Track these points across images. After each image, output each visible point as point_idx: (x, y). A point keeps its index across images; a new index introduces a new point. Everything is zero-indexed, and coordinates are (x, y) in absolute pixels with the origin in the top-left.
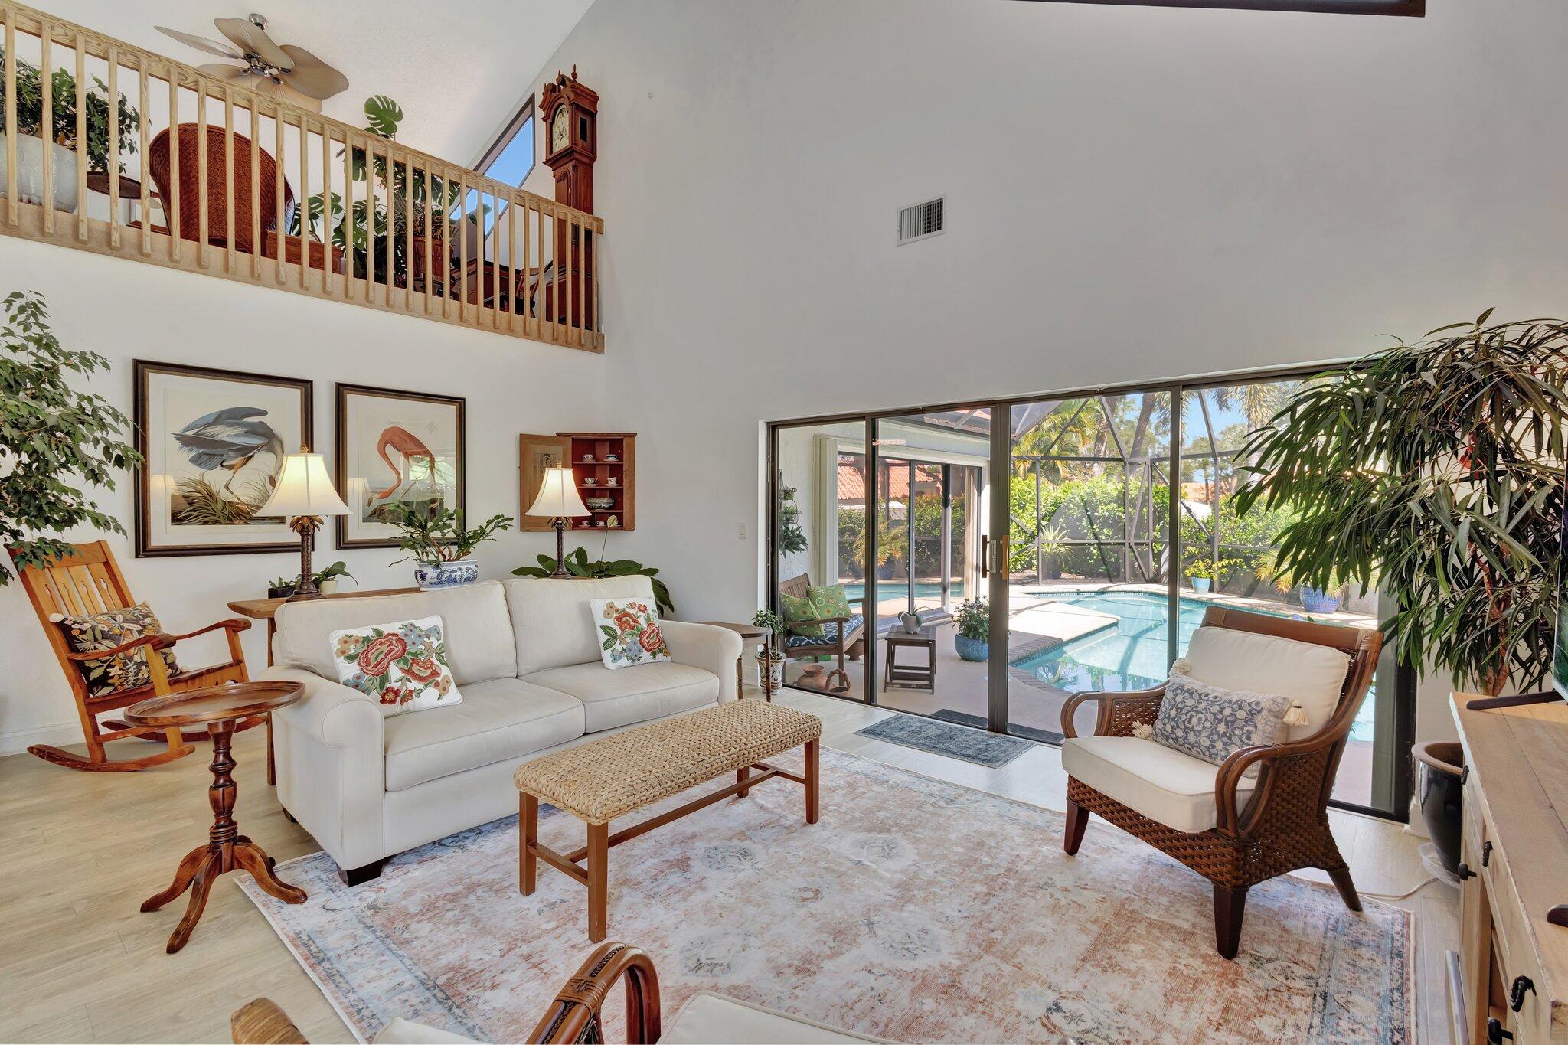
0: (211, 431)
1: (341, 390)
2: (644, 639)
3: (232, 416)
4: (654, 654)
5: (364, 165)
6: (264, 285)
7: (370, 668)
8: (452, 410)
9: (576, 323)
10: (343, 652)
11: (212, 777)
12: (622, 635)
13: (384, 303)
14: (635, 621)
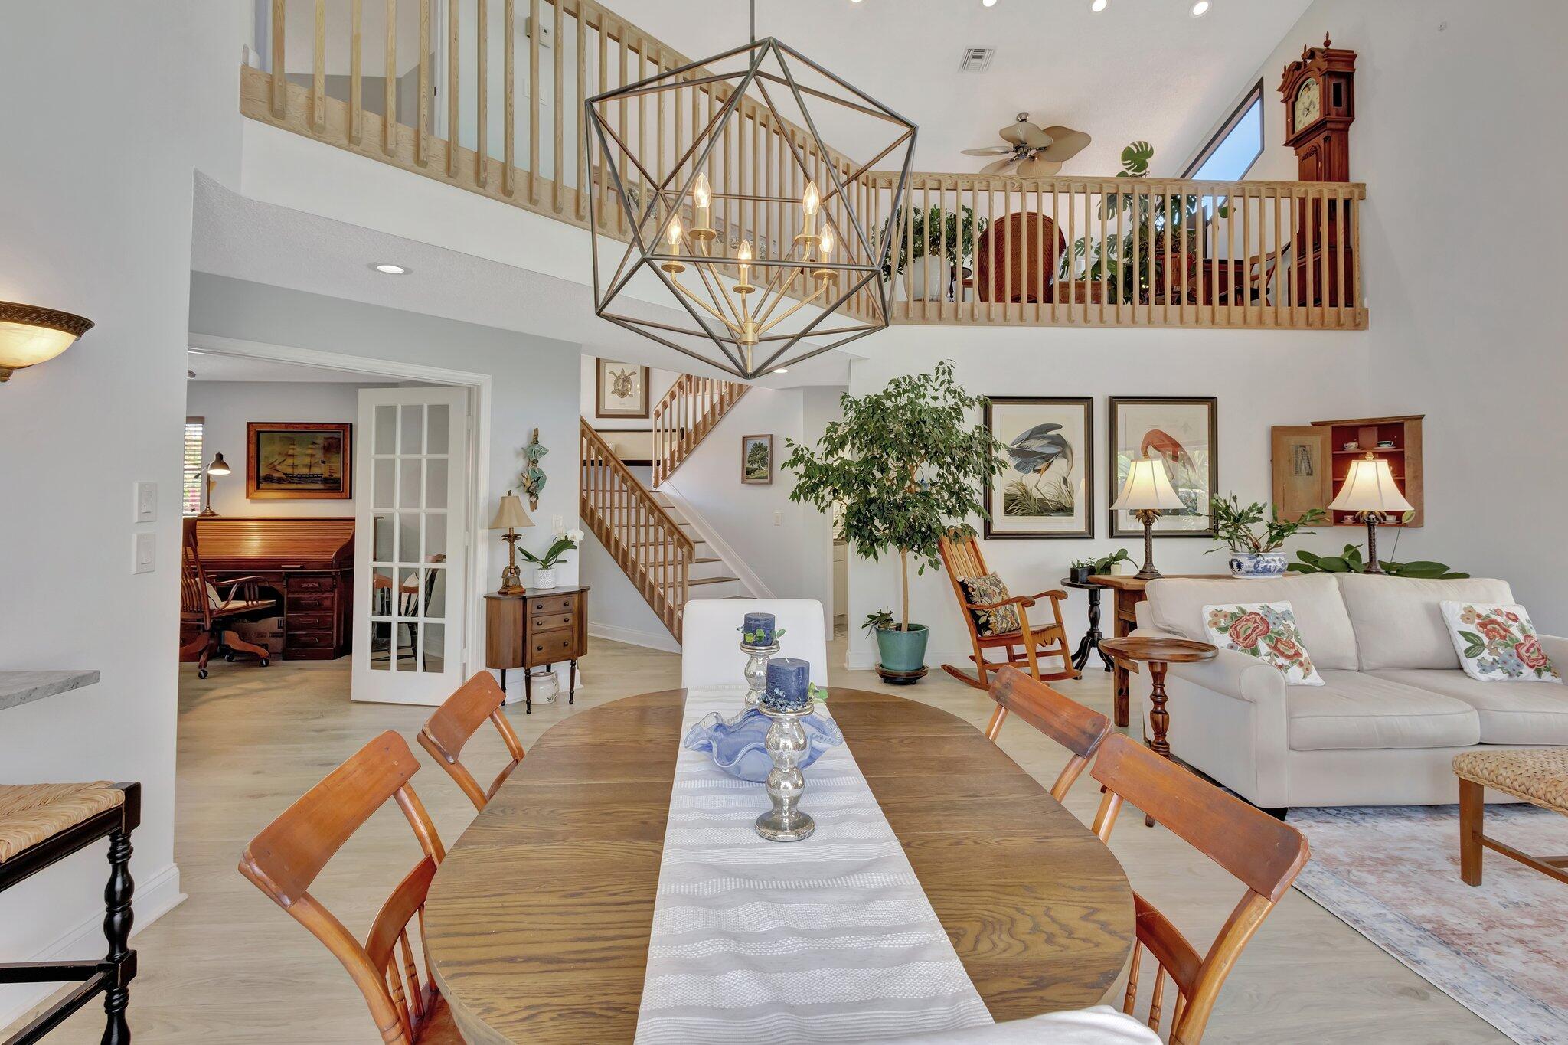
0: (1027, 444)
1: (1113, 402)
2: (1523, 652)
3: (1040, 432)
4: (1539, 672)
5: (1115, 206)
6: (1060, 326)
7: (1241, 640)
8: (1204, 409)
9: (1333, 303)
10: (1215, 624)
11: (1152, 704)
12: (1490, 644)
13: (1146, 321)
14: (1506, 631)
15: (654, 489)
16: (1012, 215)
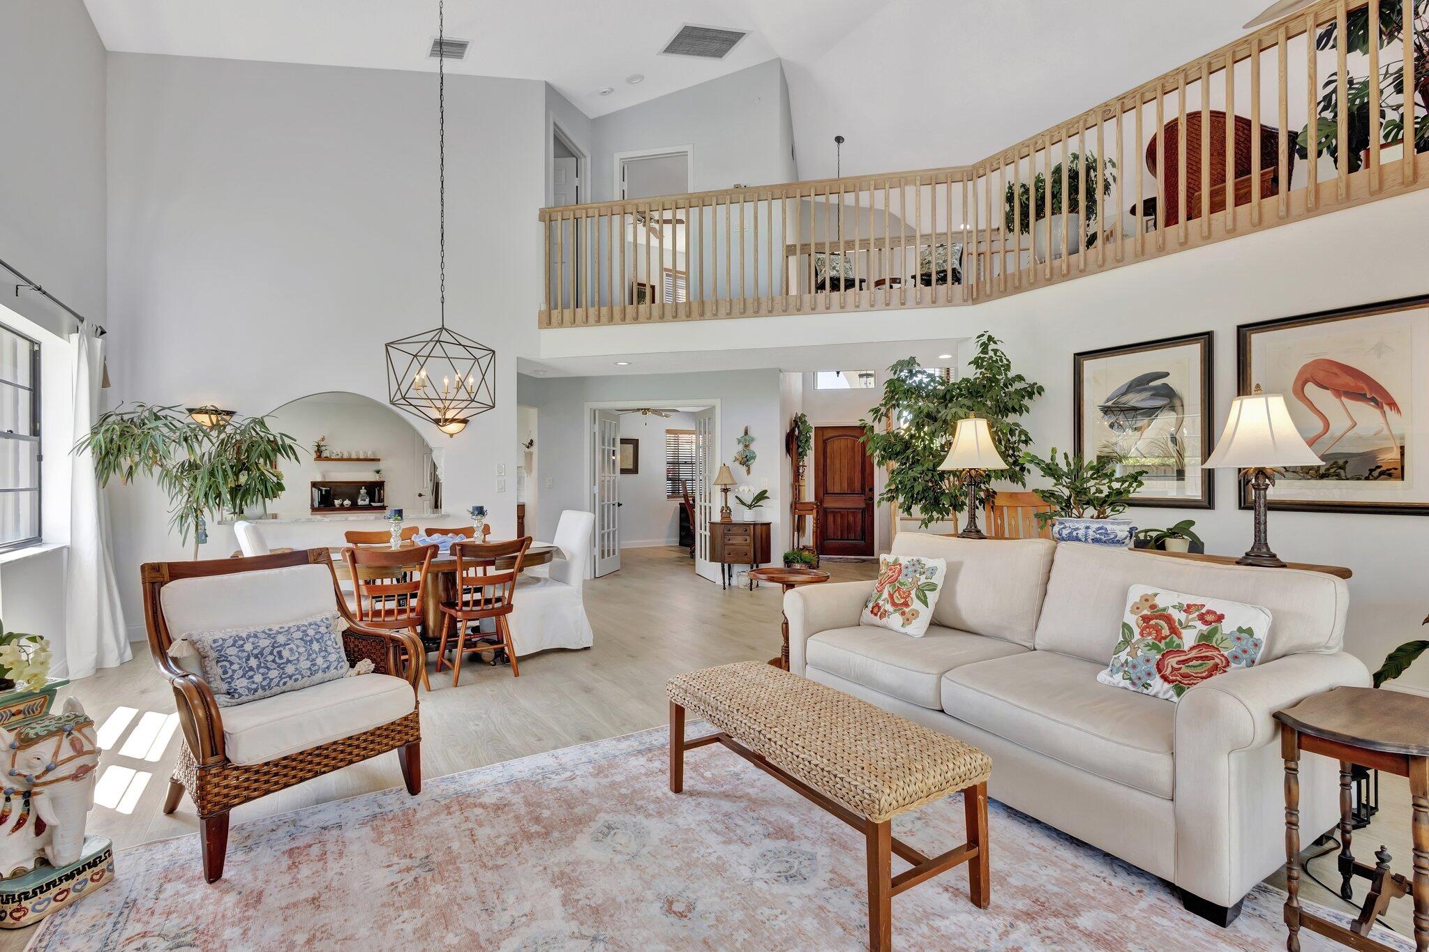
0: (1124, 399)
1: (1243, 333)
3: (1140, 383)
12: (1137, 642)
14: (1174, 632)
16: (1188, 115)
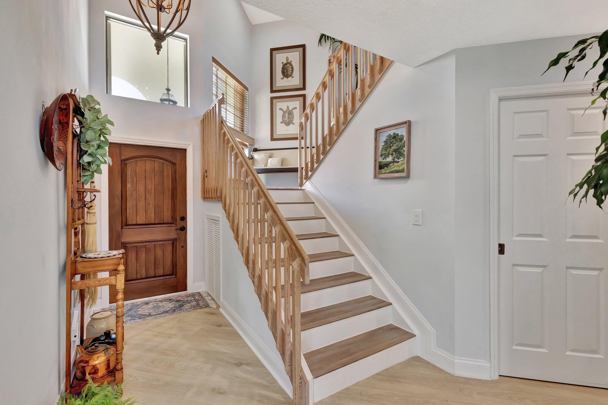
15: (300, 188)
